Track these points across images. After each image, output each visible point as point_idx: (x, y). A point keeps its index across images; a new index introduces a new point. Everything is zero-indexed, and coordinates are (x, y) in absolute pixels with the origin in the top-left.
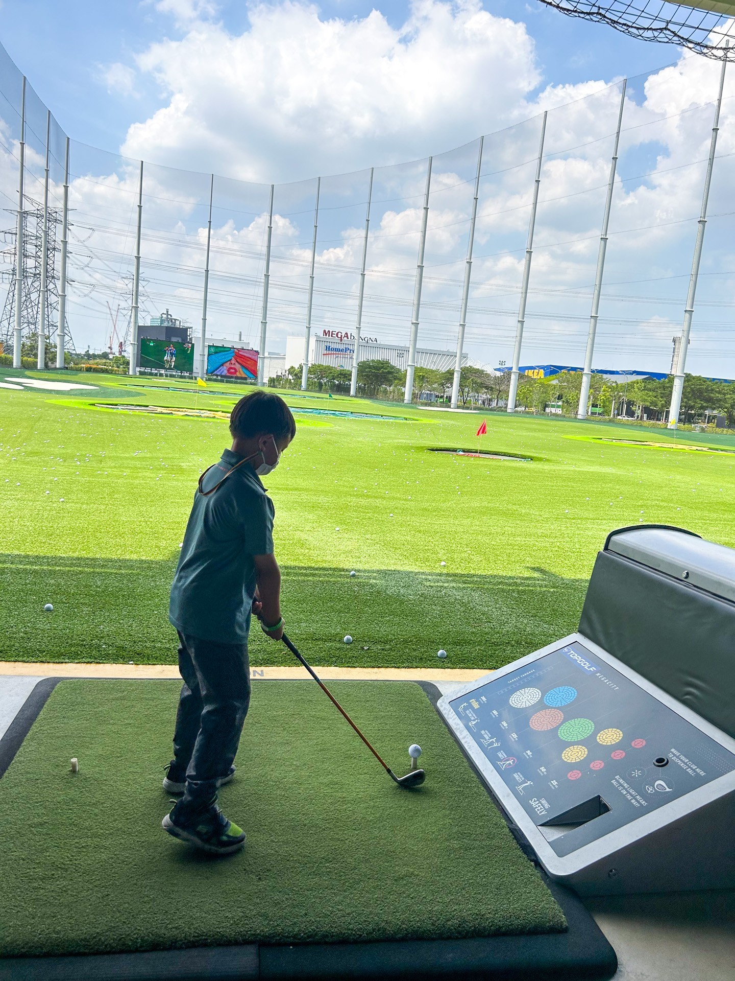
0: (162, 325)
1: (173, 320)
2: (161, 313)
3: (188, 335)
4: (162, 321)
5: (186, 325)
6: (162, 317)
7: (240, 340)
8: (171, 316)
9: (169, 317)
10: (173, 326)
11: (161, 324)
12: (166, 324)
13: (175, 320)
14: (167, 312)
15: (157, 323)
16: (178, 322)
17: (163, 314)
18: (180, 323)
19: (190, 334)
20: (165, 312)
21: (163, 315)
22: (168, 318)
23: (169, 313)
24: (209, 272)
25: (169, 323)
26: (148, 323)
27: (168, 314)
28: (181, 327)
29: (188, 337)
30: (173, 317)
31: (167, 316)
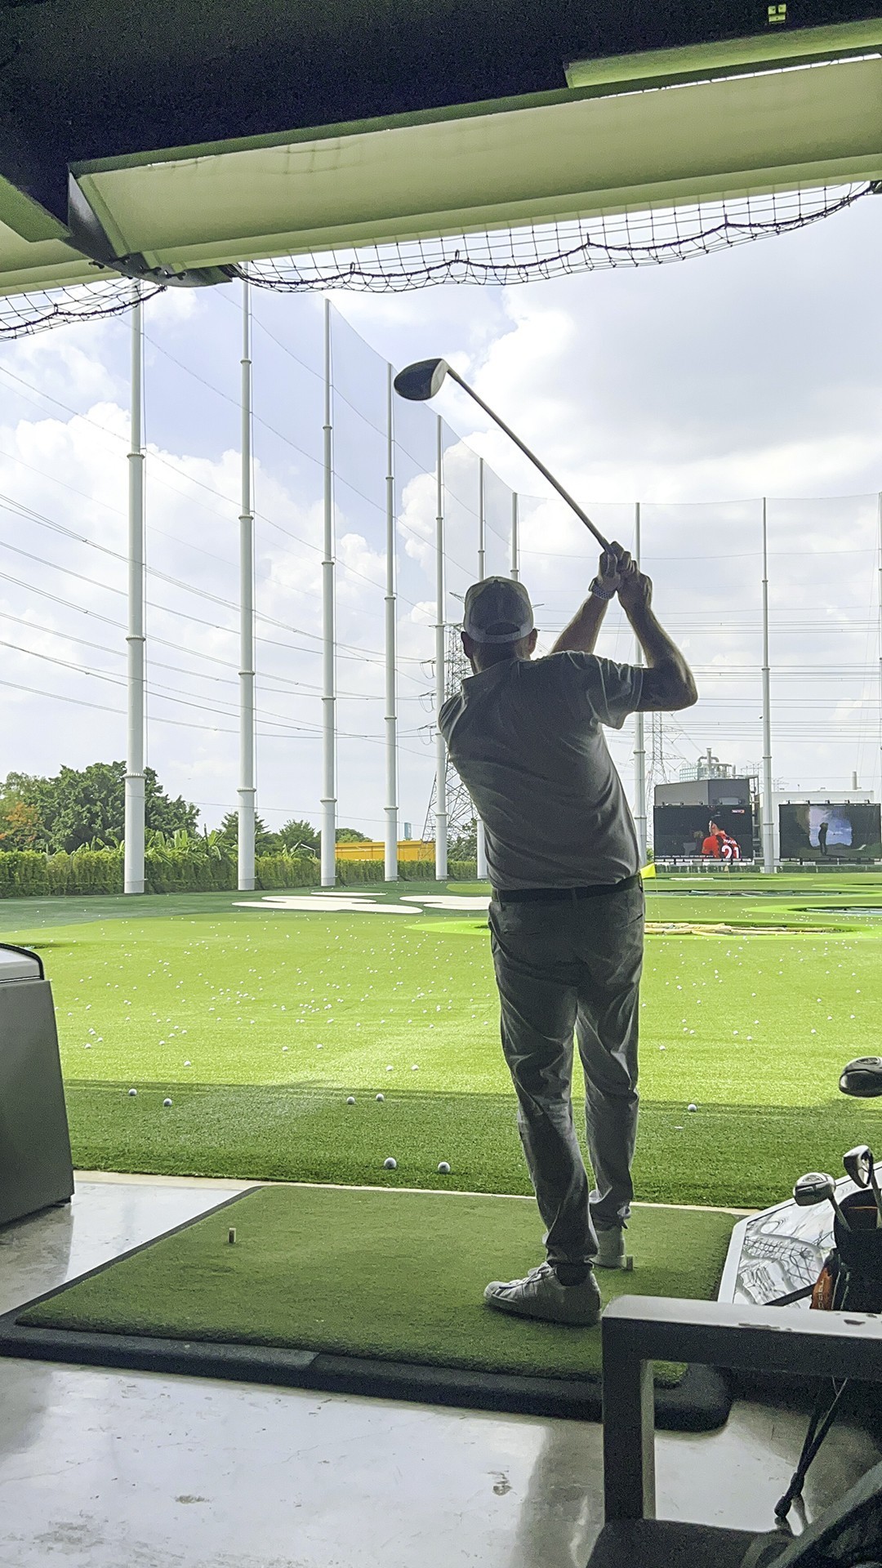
0: (701, 779)
1: (721, 767)
2: (699, 757)
3: (752, 789)
4: (701, 771)
5: (745, 773)
6: (700, 765)
7: (856, 788)
8: (717, 760)
9: (714, 761)
10: (721, 778)
11: (699, 777)
12: (707, 777)
13: (726, 766)
14: (710, 753)
15: (692, 776)
16: (730, 770)
17: (702, 758)
18: (734, 772)
19: (755, 788)
20: (706, 755)
21: (702, 760)
22: (710, 764)
23: (712, 756)
24: (770, 671)
25: (713, 773)
26: (674, 779)
27: (711, 758)
28: (737, 778)
29: (752, 795)
30: (720, 763)
31: (710, 761)
